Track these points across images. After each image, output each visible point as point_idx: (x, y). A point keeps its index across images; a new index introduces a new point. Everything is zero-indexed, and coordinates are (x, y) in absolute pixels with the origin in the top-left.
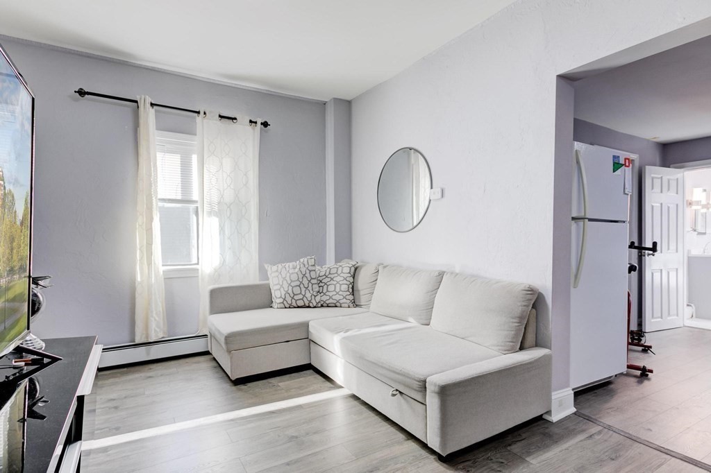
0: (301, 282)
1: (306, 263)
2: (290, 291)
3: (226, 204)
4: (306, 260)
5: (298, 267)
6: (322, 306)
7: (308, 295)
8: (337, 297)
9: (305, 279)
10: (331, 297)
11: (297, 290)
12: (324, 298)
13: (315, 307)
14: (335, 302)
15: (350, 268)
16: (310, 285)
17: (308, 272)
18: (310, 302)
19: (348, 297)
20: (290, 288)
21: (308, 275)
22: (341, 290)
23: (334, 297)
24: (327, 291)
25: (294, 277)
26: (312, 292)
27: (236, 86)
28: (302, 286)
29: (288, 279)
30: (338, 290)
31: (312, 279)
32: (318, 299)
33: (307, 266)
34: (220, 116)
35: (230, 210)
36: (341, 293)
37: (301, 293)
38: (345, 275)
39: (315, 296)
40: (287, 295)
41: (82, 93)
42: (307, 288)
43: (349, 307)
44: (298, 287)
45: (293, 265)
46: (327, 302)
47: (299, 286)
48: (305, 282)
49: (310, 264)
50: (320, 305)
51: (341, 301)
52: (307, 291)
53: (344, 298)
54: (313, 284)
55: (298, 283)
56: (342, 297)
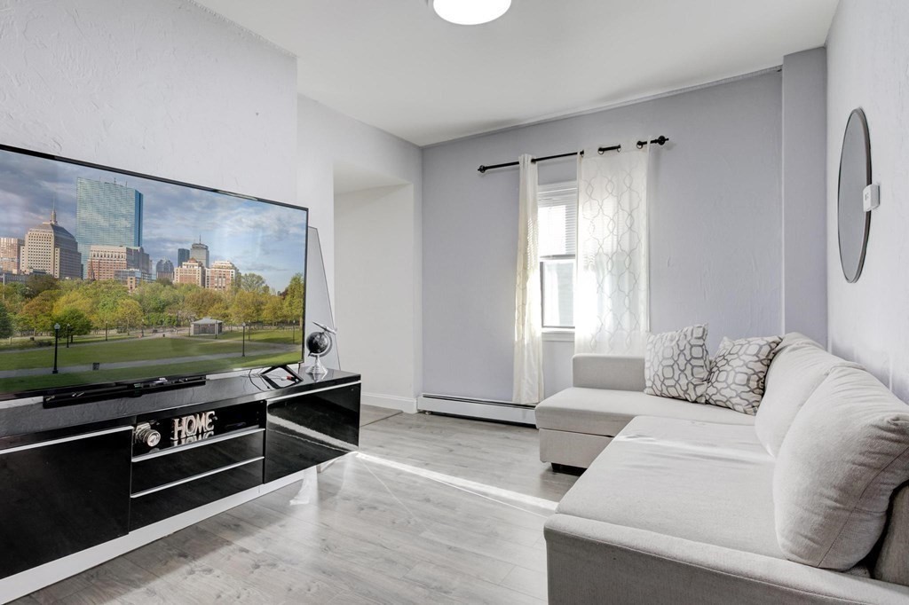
0: (676, 361)
1: (689, 333)
2: (660, 373)
3: (607, 255)
4: (691, 328)
5: (677, 339)
6: (707, 402)
7: (683, 382)
8: (728, 393)
9: (682, 357)
10: (718, 391)
11: (668, 373)
12: (711, 391)
13: (695, 402)
14: (725, 400)
15: (761, 347)
16: (689, 367)
17: (688, 347)
18: (685, 392)
19: (744, 396)
20: (661, 368)
21: (687, 352)
22: (734, 383)
23: (723, 392)
24: (717, 380)
25: (668, 353)
26: (690, 378)
27: (627, 104)
28: (676, 367)
29: (660, 354)
30: (730, 381)
31: (693, 358)
32: (700, 390)
33: (689, 338)
34: (600, 149)
35: (613, 262)
36: (733, 386)
37: (672, 377)
38: (748, 359)
39: (695, 386)
40: (656, 378)
41: (483, 169)
42: (683, 371)
43: (746, 413)
44: (671, 368)
45: (672, 336)
46: (714, 397)
47: (672, 366)
48: (682, 361)
49: (695, 336)
50: (703, 401)
51: (734, 401)
52: (683, 376)
53: (738, 395)
54: (693, 367)
55: (671, 362)
56: (734, 394)
